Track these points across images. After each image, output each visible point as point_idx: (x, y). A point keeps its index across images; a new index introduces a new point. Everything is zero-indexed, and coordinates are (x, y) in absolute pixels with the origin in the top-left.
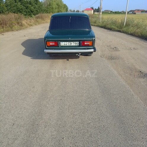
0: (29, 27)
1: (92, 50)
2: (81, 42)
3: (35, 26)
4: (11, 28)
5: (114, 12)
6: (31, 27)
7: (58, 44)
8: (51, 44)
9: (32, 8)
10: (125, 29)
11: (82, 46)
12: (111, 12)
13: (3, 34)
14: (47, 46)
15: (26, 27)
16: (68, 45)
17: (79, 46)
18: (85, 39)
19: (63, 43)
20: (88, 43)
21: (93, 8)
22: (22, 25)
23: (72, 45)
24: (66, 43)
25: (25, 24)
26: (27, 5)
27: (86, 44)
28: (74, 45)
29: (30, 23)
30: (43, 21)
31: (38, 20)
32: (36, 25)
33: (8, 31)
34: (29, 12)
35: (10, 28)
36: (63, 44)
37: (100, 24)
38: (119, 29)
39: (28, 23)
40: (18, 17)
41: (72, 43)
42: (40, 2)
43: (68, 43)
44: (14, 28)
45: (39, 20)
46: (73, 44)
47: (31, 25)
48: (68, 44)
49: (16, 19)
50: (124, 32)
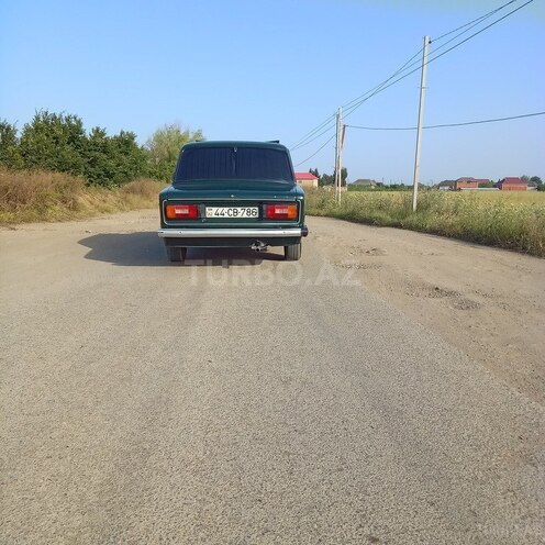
0: (99, 214)
1: (297, 232)
2: (264, 207)
3: (119, 213)
4: (41, 213)
5: (387, 187)
6: (106, 215)
7: (198, 213)
8: (178, 212)
9: (112, 163)
10: (413, 219)
11: (268, 219)
12: (378, 184)
13: (12, 226)
14: (168, 219)
15: (91, 215)
16: (226, 216)
17: (261, 219)
18: (275, 199)
19: (215, 209)
20: (285, 211)
21: (315, 174)
22: (75, 207)
23: (239, 216)
24: (220, 209)
25: (87, 205)
26: (94, 153)
27: (277, 211)
28: (245, 216)
29: (102, 205)
30: (145, 203)
31: (130, 196)
32: (122, 210)
33: (28, 220)
34: (99, 176)
35: (35, 213)
36: (212, 212)
37: (336, 210)
38: (396, 220)
39: (97, 202)
40: (64, 182)
41: (239, 209)
42: (139, 147)
43: (226, 209)
44: (50, 211)
45: (135, 199)
46: (242, 213)
47: (108, 211)
48: (226, 212)
49: (58, 188)
50: (410, 228)
